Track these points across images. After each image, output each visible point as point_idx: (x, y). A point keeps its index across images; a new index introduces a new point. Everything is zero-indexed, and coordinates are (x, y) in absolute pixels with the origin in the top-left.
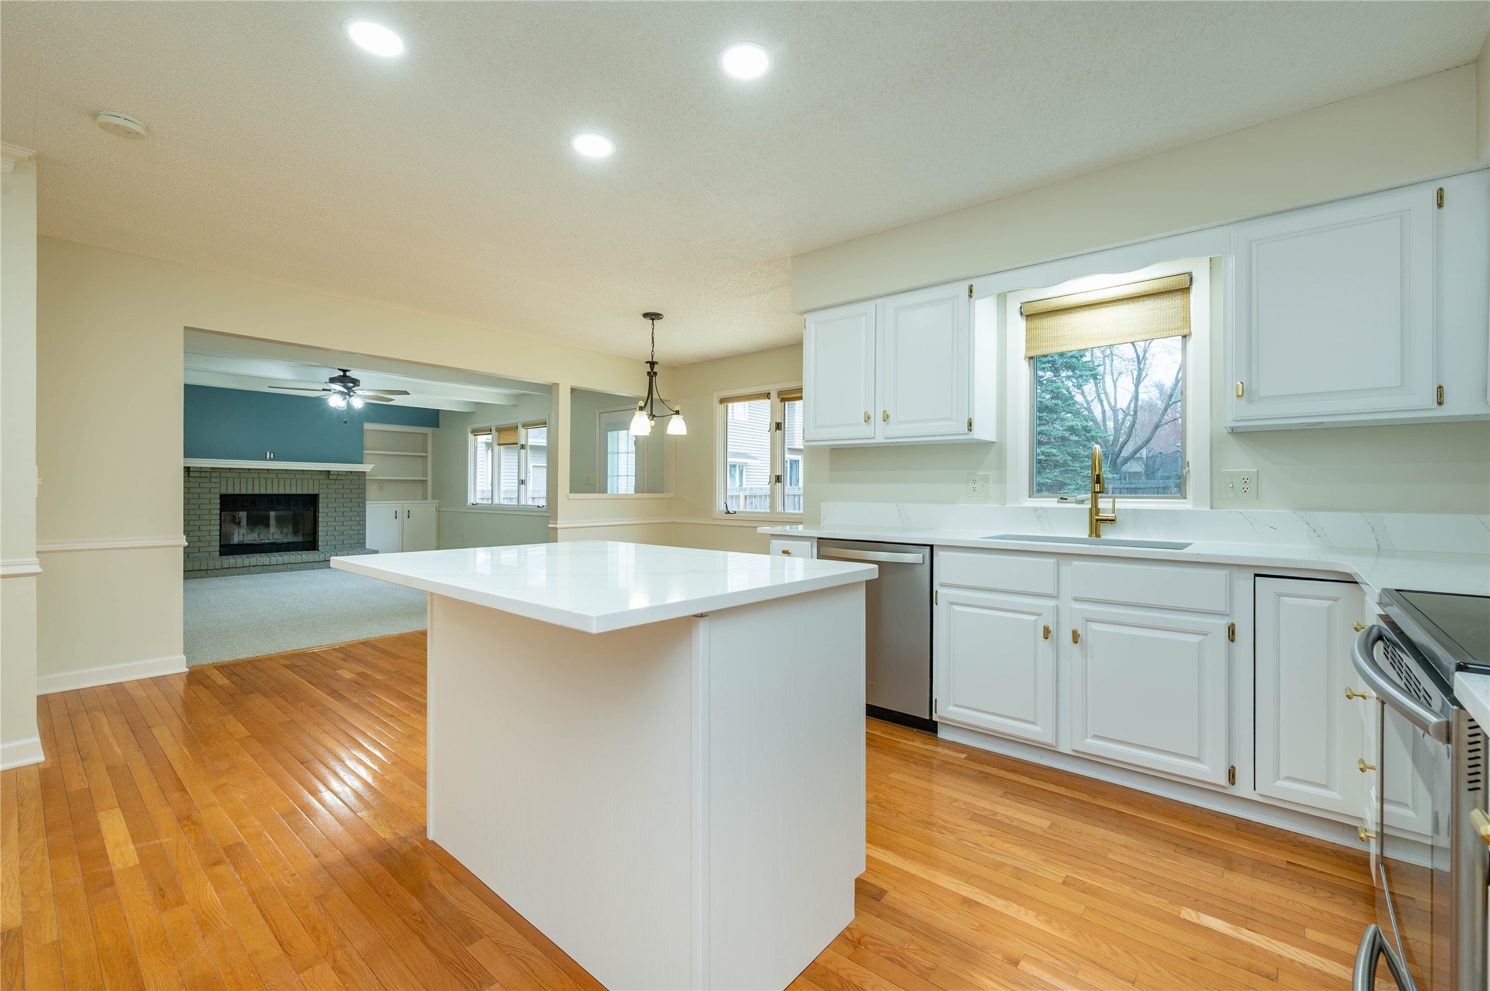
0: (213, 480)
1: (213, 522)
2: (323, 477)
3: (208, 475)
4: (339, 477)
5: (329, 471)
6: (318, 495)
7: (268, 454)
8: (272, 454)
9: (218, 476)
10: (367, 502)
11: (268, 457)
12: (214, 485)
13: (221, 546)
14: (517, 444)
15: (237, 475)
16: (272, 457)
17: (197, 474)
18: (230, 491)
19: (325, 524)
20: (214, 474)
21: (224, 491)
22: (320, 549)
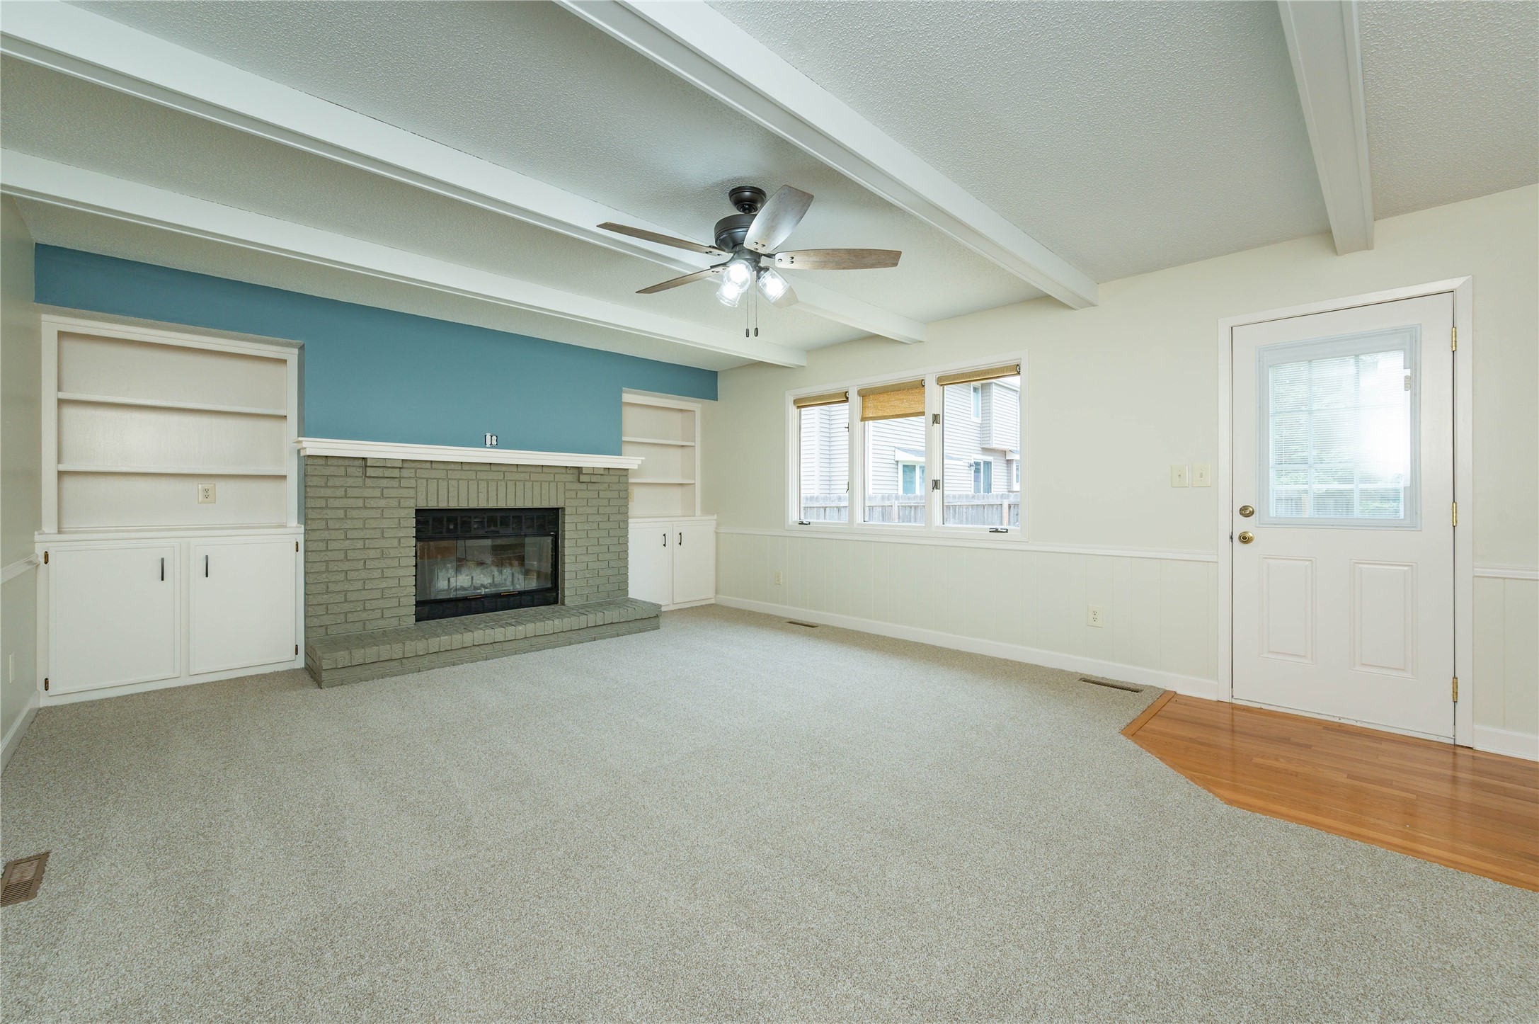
0: (404, 484)
1: (404, 562)
2: (570, 478)
3: (396, 473)
4: (594, 479)
5: (579, 469)
6: (563, 509)
7: (488, 437)
8: (494, 438)
9: (413, 475)
10: (630, 520)
11: (488, 442)
12: (405, 493)
13: (418, 604)
14: (923, 414)
15: (441, 474)
16: (494, 443)
17: (378, 472)
18: (432, 504)
19: (574, 558)
20: (406, 473)
21: (422, 505)
22: (566, 602)
